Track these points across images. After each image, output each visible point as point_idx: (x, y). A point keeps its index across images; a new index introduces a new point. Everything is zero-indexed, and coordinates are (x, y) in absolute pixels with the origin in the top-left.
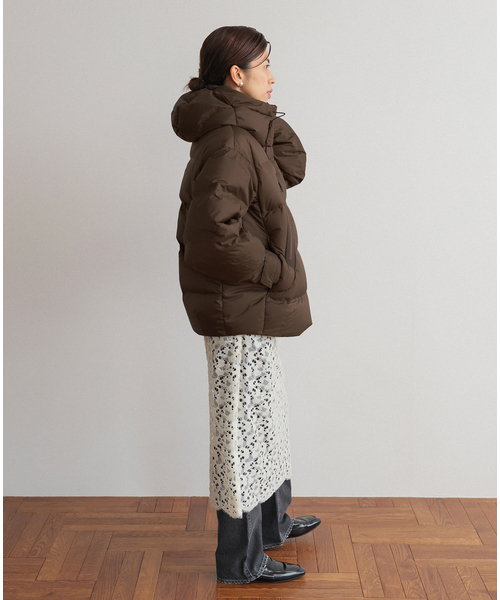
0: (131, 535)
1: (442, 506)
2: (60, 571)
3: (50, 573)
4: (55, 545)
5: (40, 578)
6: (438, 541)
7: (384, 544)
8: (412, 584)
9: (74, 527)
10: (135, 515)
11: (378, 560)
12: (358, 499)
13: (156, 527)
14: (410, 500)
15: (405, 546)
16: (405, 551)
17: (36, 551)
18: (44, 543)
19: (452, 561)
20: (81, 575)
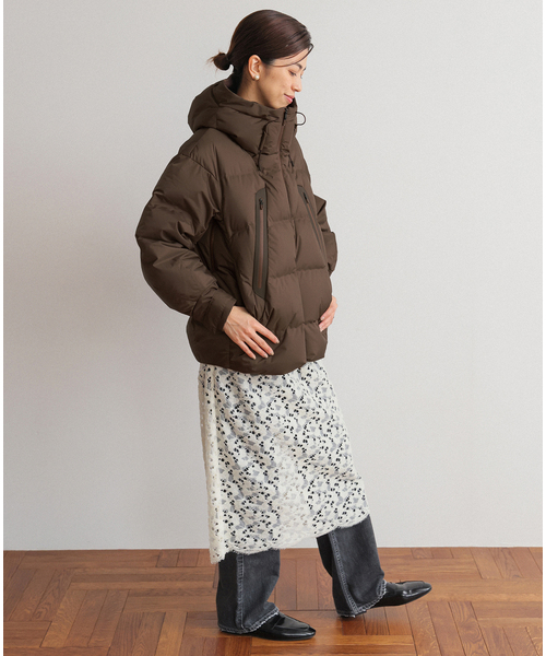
0: (149, 593)
1: (508, 556)
2: (69, 636)
3: (57, 638)
4: (62, 606)
5: (44, 645)
6: (504, 597)
7: (442, 601)
8: (474, 647)
9: (83, 585)
10: (155, 570)
11: (435, 619)
12: (412, 549)
13: (179, 585)
14: (471, 550)
15: (466, 603)
16: (466, 609)
17: (41, 613)
18: (49, 604)
19: (521, 620)
20: (92, 641)
